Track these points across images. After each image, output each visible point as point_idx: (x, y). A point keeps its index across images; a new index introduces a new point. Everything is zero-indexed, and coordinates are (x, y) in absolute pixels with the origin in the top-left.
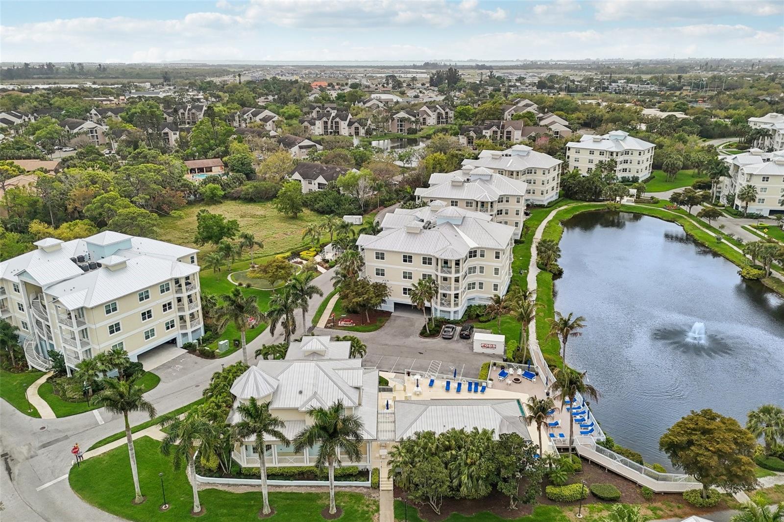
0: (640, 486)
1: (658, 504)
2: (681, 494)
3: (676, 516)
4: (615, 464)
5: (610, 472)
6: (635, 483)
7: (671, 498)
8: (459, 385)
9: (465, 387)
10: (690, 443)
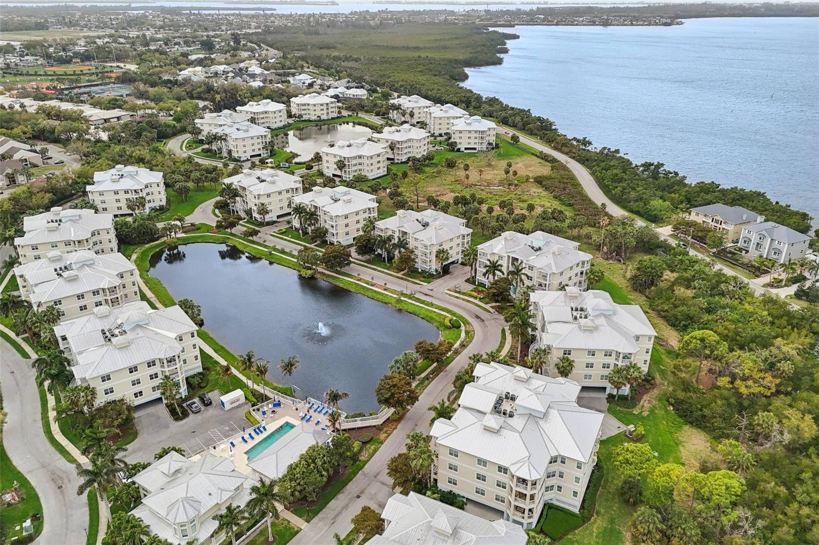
0: (375, 426)
1: (385, 429)
2: (389, 418)
3: (394, 429)
4: (359, 423)
5: (359, 428)
6: (370, 426)
7: (386, 423)
8: (250, 434)
9: (253, 434)
10: (393, 394)
